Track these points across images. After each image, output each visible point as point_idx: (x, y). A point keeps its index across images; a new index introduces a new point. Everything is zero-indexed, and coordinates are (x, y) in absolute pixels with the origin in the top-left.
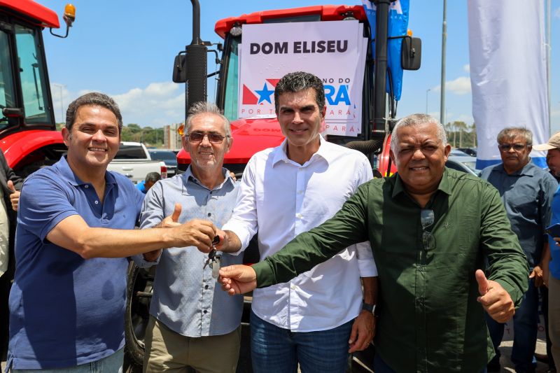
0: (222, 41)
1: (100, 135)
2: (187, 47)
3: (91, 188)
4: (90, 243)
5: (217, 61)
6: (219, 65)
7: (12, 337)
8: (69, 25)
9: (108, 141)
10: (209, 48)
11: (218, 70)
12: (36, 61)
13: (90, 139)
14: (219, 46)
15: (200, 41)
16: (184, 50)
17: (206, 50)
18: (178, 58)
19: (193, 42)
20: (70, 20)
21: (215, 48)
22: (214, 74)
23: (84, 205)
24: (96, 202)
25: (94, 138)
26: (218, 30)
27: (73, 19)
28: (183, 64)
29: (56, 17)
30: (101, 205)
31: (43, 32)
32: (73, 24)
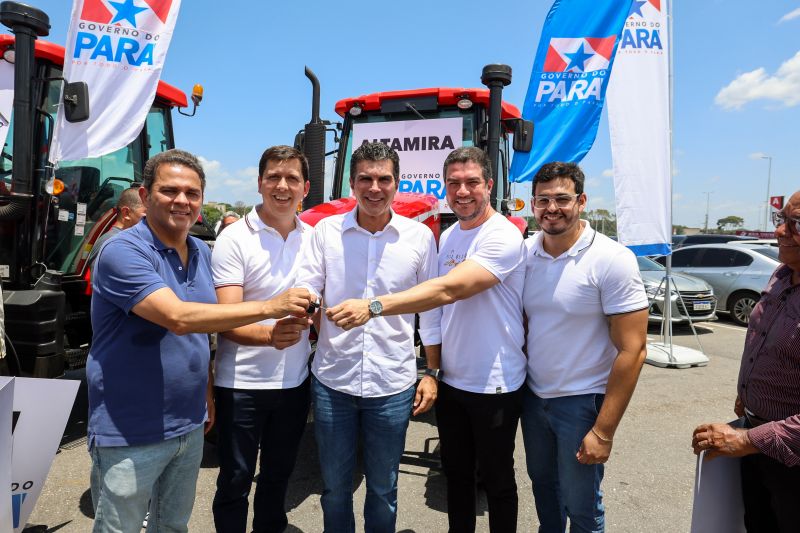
0: (342, 120)
1: (182, 198)
2: (307, 126)
3: (175, 253)
4: (186, 319)
5: (336, 140)
6: (338, 144)
7: (92, 413)
8: (196, 104)
9: (190, 205)
10: (328, 127)
11: (337, 148)
12: (164, 139)
13: (172, 202)
14: (339, 125)
15: (319, 120)
16: (303, 128)
17: (324, 129)
18: (298, 136)
19: (313, 121)
20: (197, 99)
21: (334, 127)
22: (332, 153)
23: (168, 271)
24: (180, 268)
25: (176, 200)
26: (338, 110)
27: (200, 98)
28: (303, 142)
29: (184, 97)
30: (185, 271)
31: (172, 111)
32: (200, 103)
